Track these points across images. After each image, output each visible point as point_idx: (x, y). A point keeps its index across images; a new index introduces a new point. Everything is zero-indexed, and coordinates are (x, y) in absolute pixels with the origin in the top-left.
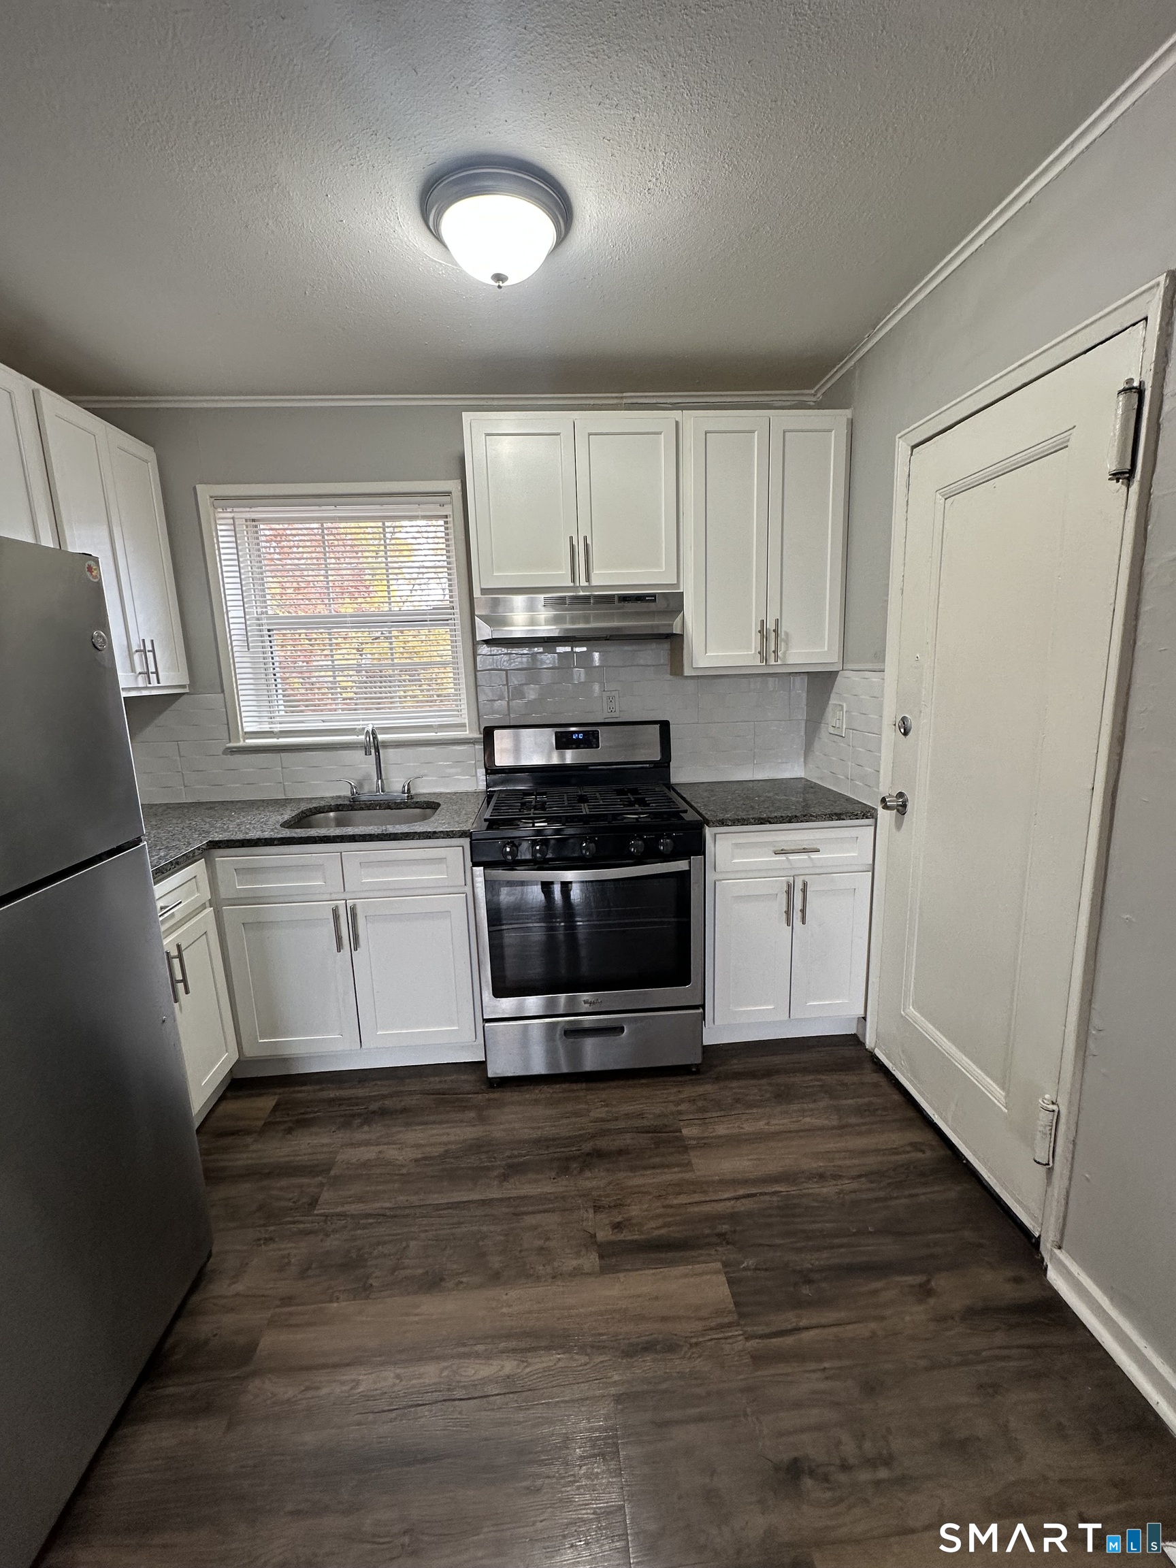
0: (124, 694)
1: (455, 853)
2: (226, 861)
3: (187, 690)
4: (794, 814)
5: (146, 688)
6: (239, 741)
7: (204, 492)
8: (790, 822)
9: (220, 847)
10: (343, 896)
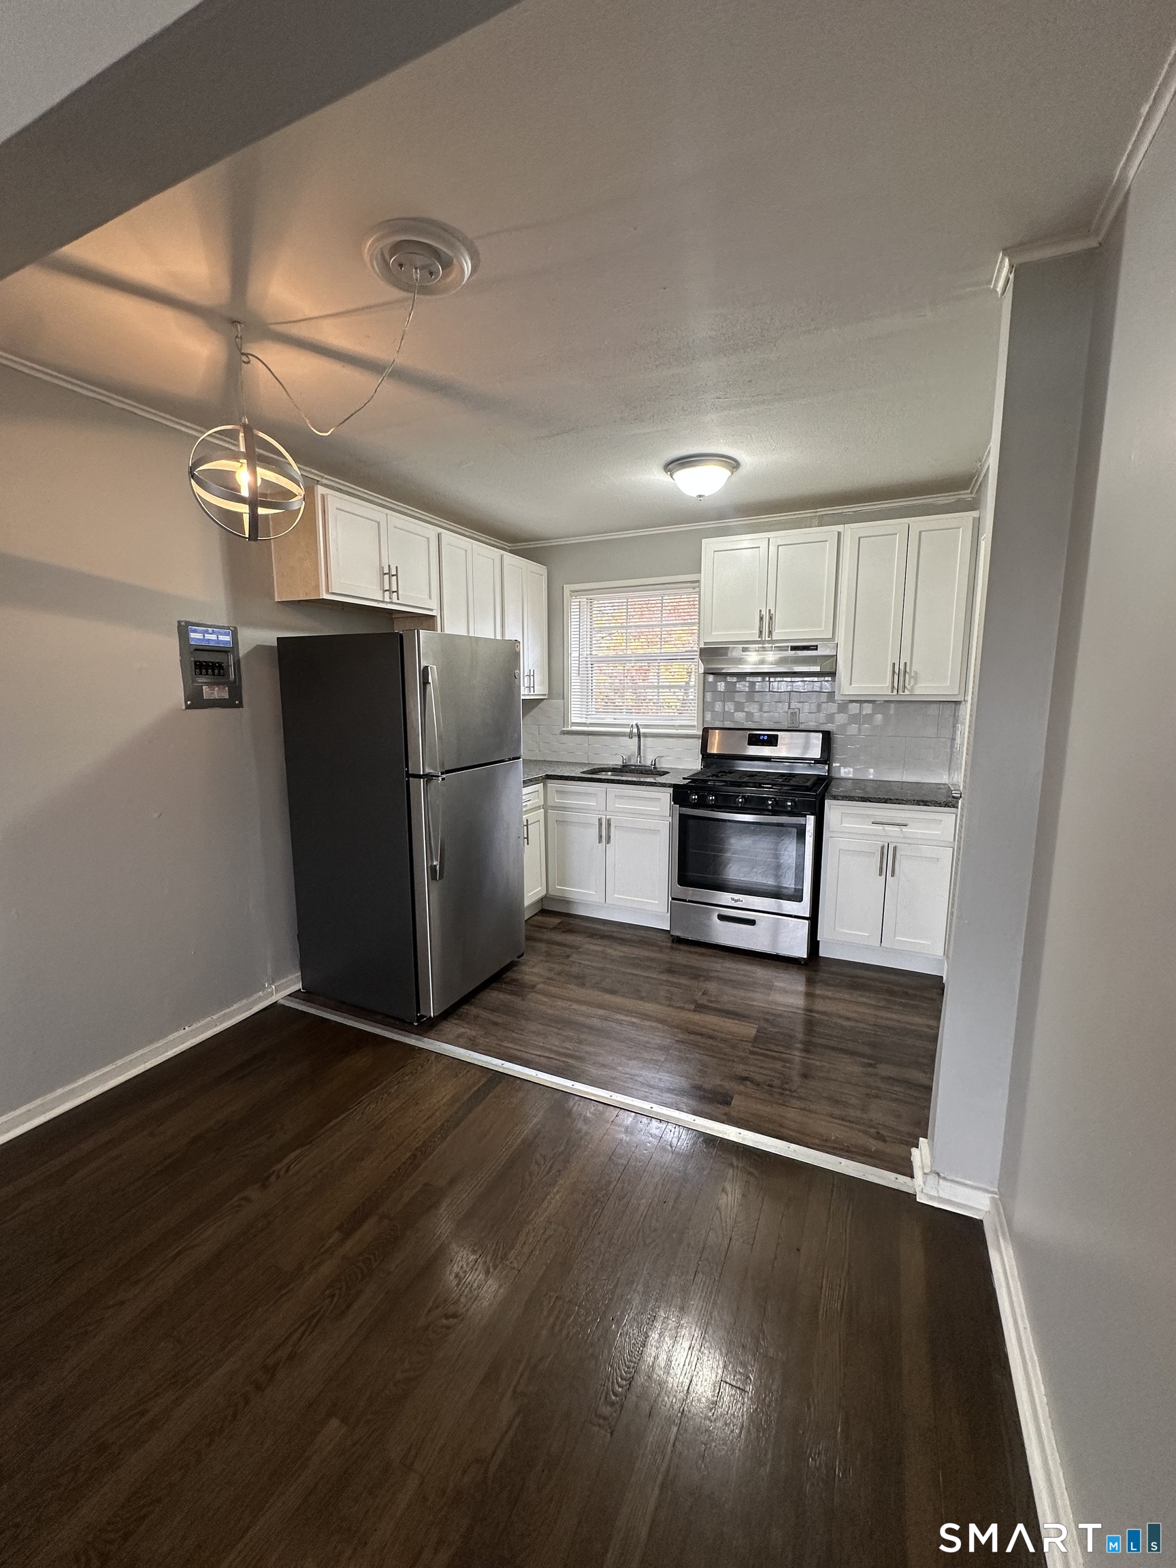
0: (522, 697)
1: (666, 795)
2: (553, 785)
3: (546, 697)
4: (889, 797)
5: (528, 695)
6: (568, 727)
7: (568, 588)
8: (885, 802)
9: (550, 779)
10: (605, 813)
